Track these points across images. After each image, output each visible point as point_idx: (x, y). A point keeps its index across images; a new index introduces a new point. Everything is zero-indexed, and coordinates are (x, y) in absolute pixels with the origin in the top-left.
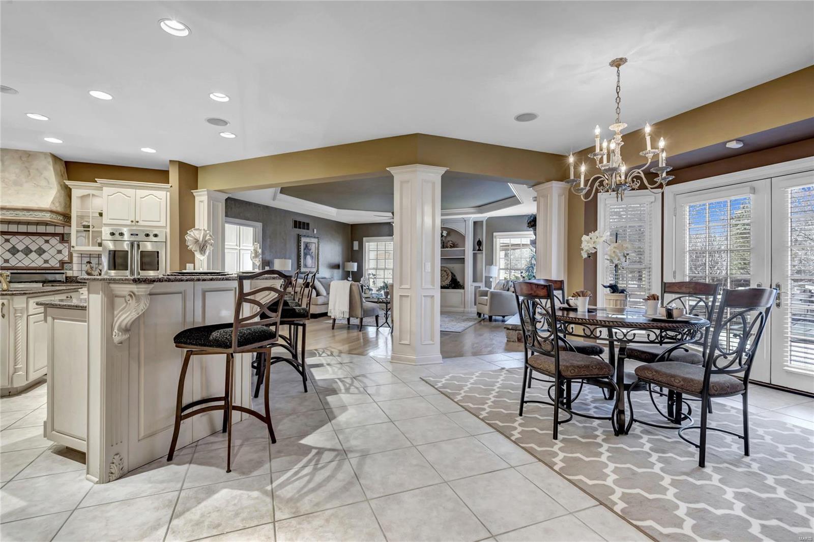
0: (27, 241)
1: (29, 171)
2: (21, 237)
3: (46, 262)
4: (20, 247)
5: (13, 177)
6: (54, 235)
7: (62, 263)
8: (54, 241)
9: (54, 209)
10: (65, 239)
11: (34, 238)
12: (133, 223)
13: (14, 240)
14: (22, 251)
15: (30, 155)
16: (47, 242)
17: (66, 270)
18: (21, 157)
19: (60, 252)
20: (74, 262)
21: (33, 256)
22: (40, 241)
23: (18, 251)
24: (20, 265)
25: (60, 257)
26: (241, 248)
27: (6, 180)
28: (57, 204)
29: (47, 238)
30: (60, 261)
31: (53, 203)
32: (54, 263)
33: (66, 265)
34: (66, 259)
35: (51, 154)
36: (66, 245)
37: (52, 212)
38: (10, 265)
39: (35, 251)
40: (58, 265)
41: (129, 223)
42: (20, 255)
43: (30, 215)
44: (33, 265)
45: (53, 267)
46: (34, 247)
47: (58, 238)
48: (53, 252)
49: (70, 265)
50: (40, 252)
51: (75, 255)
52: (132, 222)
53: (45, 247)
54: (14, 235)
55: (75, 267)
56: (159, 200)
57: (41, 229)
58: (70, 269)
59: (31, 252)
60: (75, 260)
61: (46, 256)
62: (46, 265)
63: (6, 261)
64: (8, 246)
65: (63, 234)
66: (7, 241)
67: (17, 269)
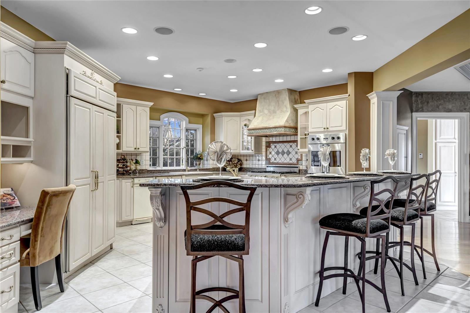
0: (283, 146)
1: (279, 103)
2: (280, 144)
3: (291, 159)
4: (280, 150)
5: (272, 108)
6: (293, 142)
7: (298, 160)
9: (287, 125)
11: (286, 144)
12: (326, 130)
13: (278, 145)
14: (281, 153)
16: (291, 146)
17: (300, 165)
18: (275, 95)
19: (296, 153)
20: (303, 160)
21: (285, 155)
22: (288, 145)
24: (280, 162)
25: (296, 156)
26: (437, 141)
27: (270, 110)
28: (290, 122)
29: (291, 144)
31: (287, 121)
32: (294, 161)
34: (299, 157)
35: (287, 89)
37: (285, 127)
38: (276, 162)
39: (286, 153)
40: (296, 162)
41: (322, 130)
42: (280, 156)
43: (276, 130)
44: (285, 162)
45: (293, 163)
46: (286, 150)
47: (296, 144)
48: (294, 153)
49: (301, 161)
50: (289, 153)
51: (303, 155)
52: (324, 128)
53: (291, 150)
54: (278, 143)
55: (304, 163)
56: (342, 108)
57: (285, 139)
58: (302, 165)
59: (285, 153)
60: (304, 158)
61: (291, 156)
62: (291, 162)
63: (275, 159)
64: (276, 150)
65: (297, 141)
66: (275, 147)
67: (279, 164)
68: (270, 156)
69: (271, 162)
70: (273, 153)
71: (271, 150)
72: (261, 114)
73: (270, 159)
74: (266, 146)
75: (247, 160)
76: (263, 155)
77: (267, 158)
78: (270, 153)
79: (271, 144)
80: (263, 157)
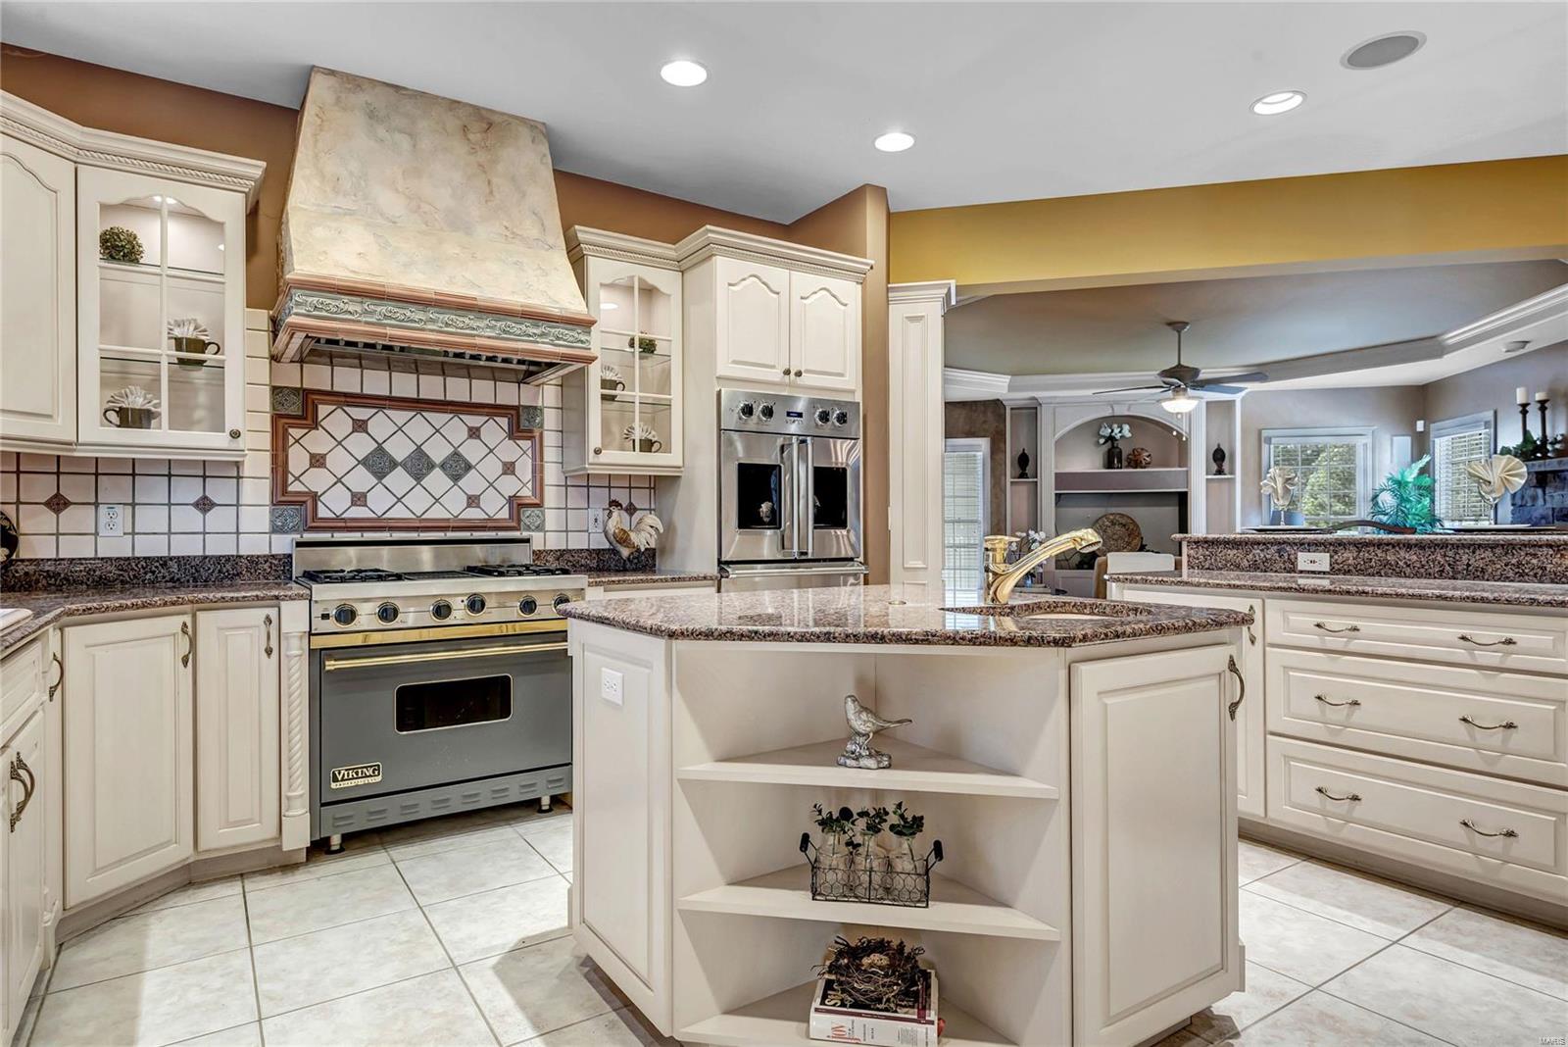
0: (419, 427)
1: (489, 183)
2: (400, 416)
3: (473, 501)
4: (400, 450)
6: (493, 410)
7: (516, 504)
8: (494, 430)
10: (524, 424)
11: (439, 419)
13: (381, 424)
14: (404, 465)
15: (490, 125)
16: (474, 433)
17: (528, 528)
18: (465, 129)
19: (509, 468)
20: (547, 504)
21: (437, 480)
22: (456, 428)
23: (394, 464)
24: (399, 512)
25: (509, 486)
27: (426, 207)
29: (474, 420)
30: (511, 500)
32: (495, 507)
33: (528, 512)
34: (526, 492)
35: (545, 127)
36: (526, 444)
38: (368, 514)
39: (443, 466)
40: (505, 514)
42: (399, 479)
44: (437, 513)
45: (490, 519)
46: (438, 452)
47: (504, 422)
48: (492, 467)
49: (537, 511)
50: (456, 467)
51: (548, 479)
52: (785, 371)
53: (472, 451)
54: (381, 408)
55: (552, 519)
56: (843, 308)
58: (540, 528)
59: (431, 466)
60: (551, 497)
61: (471, 483)
62: (474, 514)
63: (359, 499)
64: (362, 446)
65: (516, 408)
66: (360, 426)
67: (392, 529)
68: (317, 480)
69: (322, 512)
70: (339, 461)
71: (317, 441)
72: (346, 203)
73: (315, 497)
74: (276, 418)
75: (58, 503)
76: (246, 471)
77: (285, 492)
78: (317, 461)
79: (323, 410)
80: (246, 484)
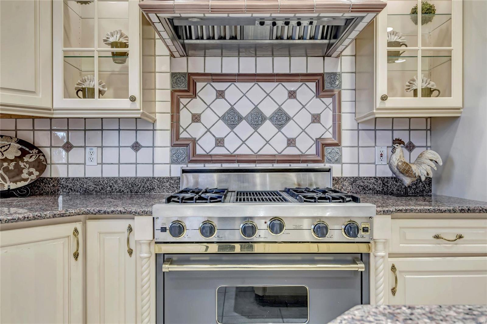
0: (256, 93)
2: (244, 86)
3: (291, 142)
4: (244, 109)
6: (306, 77)
7: (322, 145)
8: (306, 92)
11: (269, 86)
14: (246, 118)
16: (292, 95)
17: (330, 161)
19: (316, 119)
20: (343, 143)
21: (268, 128)
22: (280, 92)
23: (240, 119)
24: (244, 151)
25: (316, 131)
29: (292, 86)
30: (317, 140)
32: (306, 146)
33: (330, 149)
34: (329, 135)
36: (328, 100)
38: (225, 151)
39: (271, 119)
40: (313, 151)
42: (244, 128)
44: (268, 151)
45: (303, 155)
46: (268, 109)
47: (313, 85)
48: (304, 119)
49: (336, 149)
50: (280, 119)
51: (345, 125)
53: (291, 107)
54: (233, 81)
55: (347, 154)
58: (338, 161)
59: (264, 119)
60: (347, 138)
61: (291, 130)
62: (292, 151)
63: (220, 142)
64: (222, 107)
65: (322, 75)
66: (221, 94)
67: (239, 162)
68: (196, 130)
69: (199, 151)
70: (209, 118)
71: (196, 106)
73: (194, 141)
74: (173, 92)
75: (68, 147)
76: (158, 126)
77: (178, 138)
78: (196, 118)
79: (199, 85)
80: (158, 133)
